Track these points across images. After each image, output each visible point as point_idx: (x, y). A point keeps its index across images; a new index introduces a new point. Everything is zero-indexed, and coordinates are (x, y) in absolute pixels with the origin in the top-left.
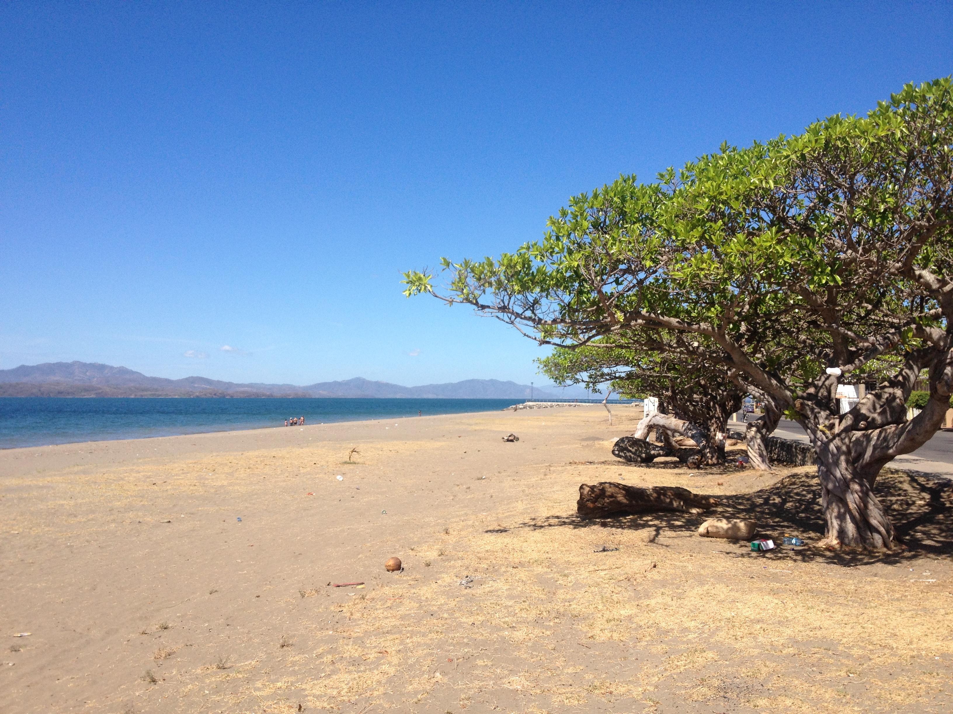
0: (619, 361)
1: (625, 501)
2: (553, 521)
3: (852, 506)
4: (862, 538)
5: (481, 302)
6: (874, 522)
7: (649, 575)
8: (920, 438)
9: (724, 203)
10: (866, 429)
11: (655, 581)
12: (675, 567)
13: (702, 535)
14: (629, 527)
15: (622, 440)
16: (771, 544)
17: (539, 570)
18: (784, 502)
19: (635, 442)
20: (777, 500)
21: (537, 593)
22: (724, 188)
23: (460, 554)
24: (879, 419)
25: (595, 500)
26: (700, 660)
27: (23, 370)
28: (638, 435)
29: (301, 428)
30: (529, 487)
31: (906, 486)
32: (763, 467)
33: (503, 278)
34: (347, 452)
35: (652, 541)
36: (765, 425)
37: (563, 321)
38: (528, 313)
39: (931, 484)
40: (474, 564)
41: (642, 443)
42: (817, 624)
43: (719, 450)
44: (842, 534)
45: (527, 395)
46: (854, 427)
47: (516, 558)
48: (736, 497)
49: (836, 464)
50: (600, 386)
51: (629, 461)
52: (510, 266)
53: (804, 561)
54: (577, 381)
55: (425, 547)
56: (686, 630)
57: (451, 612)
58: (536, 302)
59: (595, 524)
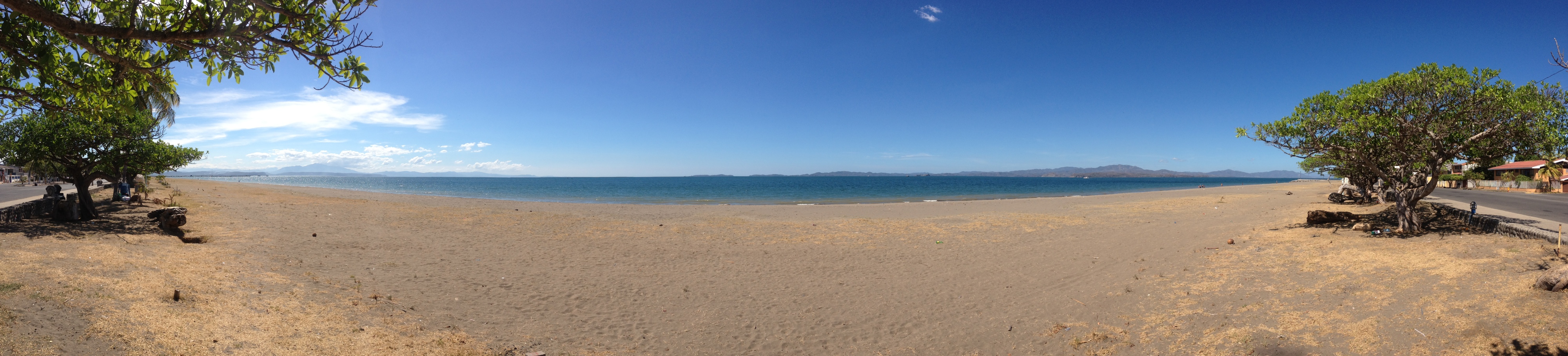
0: (1331, 163)
1: (1326, 217)
2: (1297, 226)
3: (1407, 216)
4: (1410, 228)
5: (1267, 140)
6: (1414, 222)
7: (1329, 246)
8: (1429, 191)
9: (1359, 103)
10: (1412, 188)
11: (1331, 248)
12: (1340, 242)
13: (1354, 230)
14: (1327, 227)
15: (1332, 194)
16: (1379, 232)
17: (1288, 244)
18: (1387, 215)
19: (1337, 195)
20: (1385, 215)
21: (1286, 253)
22: (1359, 97)
23: (1257, 238)
24: (1417, 185)
25: (1313, 217)
26: (1339, 278)
27: (1100, 168)
28: (1339, 192)
29: (1204, 189)
30: (1291, 212)
31: (1430, 208)
32: (1383, 203)
33: (1275, 131)
34: (1220, 198)
35: (1334, 233)
36: (1384, 187)
37: (1300, 147)
38: (1286, 144)
39: (1438, 207)
40: (1262, 242)
41: (1340, 195)
42: (1386, 261)
43: (1369, 197)
44: (1404, 226)
45: (1299, 176)
46: (1408, 187)
47: (1281, 240)
48: (1370, 215)
49: (1402, 201)
50: (1323, 173)
51: (1335, 202)
52: (1278, 125)
53: (1389, 237)
54: (1314, 171)
55: (1244, 235)
56: (1338, 267)
57: (1250, 260)
58: (1290, 140)
59: (1313, 226)
